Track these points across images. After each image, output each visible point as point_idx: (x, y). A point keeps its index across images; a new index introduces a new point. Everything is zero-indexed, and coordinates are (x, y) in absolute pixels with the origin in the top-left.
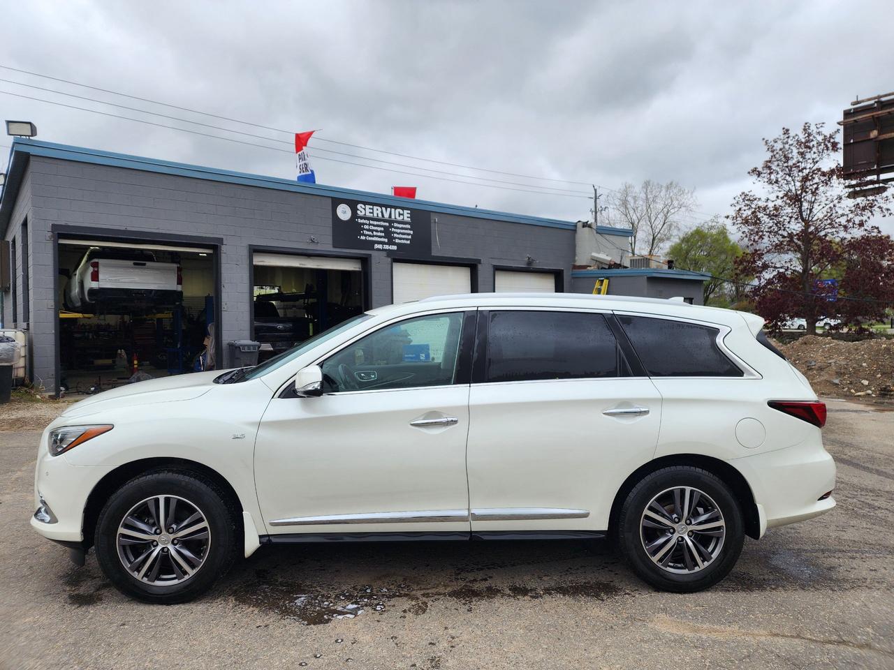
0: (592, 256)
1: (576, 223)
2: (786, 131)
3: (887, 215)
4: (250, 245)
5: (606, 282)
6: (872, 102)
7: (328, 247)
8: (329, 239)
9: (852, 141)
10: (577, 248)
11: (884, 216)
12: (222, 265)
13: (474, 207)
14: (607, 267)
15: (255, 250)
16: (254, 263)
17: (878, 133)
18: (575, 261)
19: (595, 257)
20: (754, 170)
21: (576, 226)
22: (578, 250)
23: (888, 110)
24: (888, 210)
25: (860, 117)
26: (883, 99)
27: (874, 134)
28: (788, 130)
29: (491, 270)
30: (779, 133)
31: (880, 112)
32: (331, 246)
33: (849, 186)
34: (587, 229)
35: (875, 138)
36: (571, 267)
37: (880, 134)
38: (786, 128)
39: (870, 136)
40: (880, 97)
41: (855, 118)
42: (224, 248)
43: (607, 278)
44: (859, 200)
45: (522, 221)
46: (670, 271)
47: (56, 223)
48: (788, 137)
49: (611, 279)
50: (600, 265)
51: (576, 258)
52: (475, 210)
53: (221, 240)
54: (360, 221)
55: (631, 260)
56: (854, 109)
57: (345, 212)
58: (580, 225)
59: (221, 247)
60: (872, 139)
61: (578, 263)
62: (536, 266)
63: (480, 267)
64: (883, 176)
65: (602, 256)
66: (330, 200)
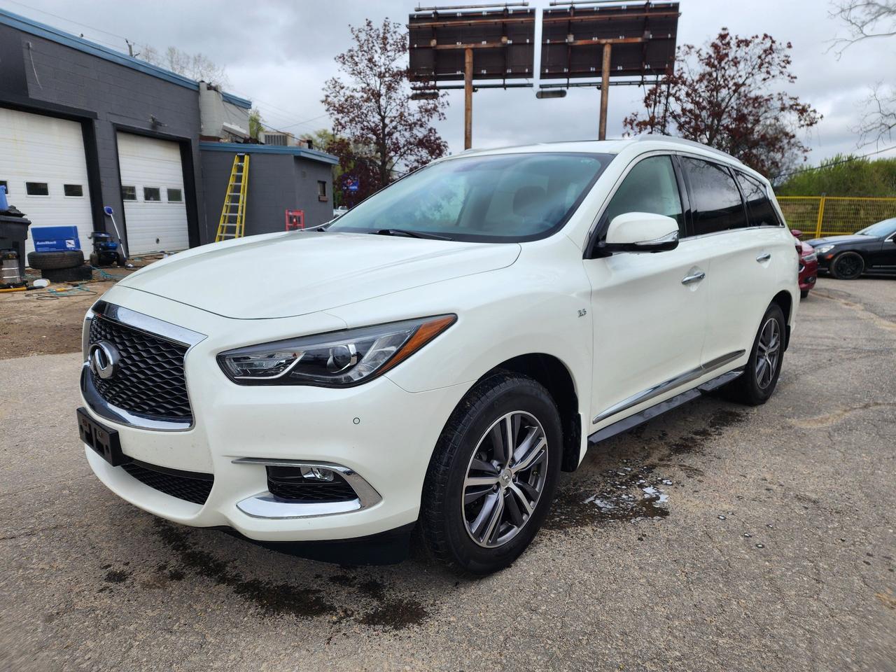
0: (224, 126)
1: (199, 83)
2: (369, 24)
3: (443, 118)
5: (247, 158)
6: (431, 12)
9: (416, 46)
10: (202, 115)
11: (440, 120)
13: (79, 36)
14: (242, 141)
17: (437, 43)
18: (201, 130)
19: (226, 127)
20: (343, 57)
21: (198, 86)
22: (204, 117)
23: (444, 23)
24: (443, 114)
25: (423, 24)
26: (439, 11)
27: (434, 43)
28: (370, 22)
29: (111, 129)
30: (363, 24)
31: (438, 23)
33: (414, 89)
34: (213, 92)
35: (434, 47)
36: (198, 137)
37: (438, 43)
38: (369, 20)
39: (430, 44)
40: (436, 9)
41: (420, 24)
43: (248, 154)
44: (423, 102)
45: (142, 69)
46: (310, 151)
48: (371, 30)
49: (251, 155)
50: (234, 138)
51: (202, 127)
52: (80, 40)
55: (266, 136)
56: (418, 15)
58: (203, 87)
60: (431, 47)
61: (205, 133)
62: (163, 130)
63: (96, 123)
64: (439, 83)
65: (236, 128)
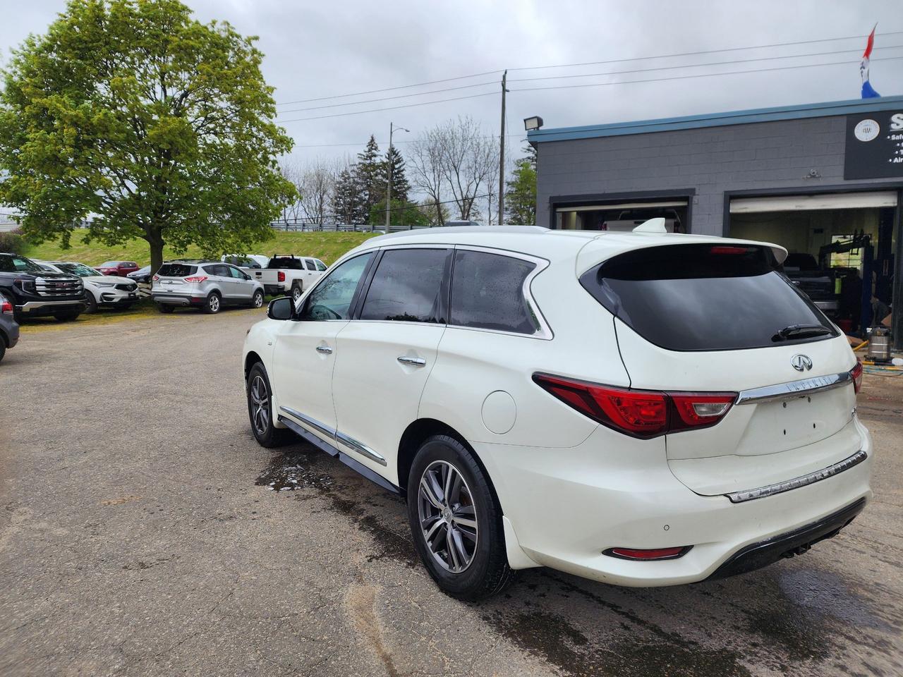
4: (725, 192)
7: (838, 180)
8: (840, 169)
12: (693, 217)
15: (732, 197)
16: (731, 211)
32: (843, 178)
42: (695, 199)
47: (553, 195)
53: (693, 191)
54: (894, 138)
57: (868, 131)
59: (692, 198)
66: (845, 119)
